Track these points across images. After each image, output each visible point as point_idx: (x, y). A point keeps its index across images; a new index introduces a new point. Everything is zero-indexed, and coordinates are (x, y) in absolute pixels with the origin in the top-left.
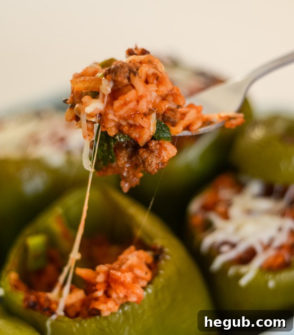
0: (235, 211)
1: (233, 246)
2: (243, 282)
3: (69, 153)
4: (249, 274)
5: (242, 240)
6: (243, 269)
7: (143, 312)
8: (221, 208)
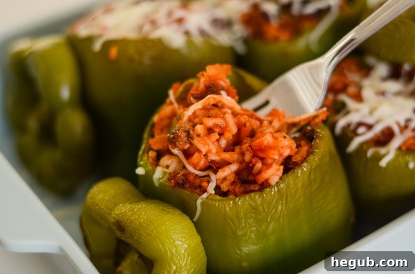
0: (367, 93)
1: (370, 127)
2: (383, 163)
3: (187, 33)
4: (389, 155)
5: (378, 122)
6: (382, 151)
7: (296, 191)
8: (352, 90)
